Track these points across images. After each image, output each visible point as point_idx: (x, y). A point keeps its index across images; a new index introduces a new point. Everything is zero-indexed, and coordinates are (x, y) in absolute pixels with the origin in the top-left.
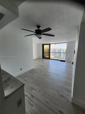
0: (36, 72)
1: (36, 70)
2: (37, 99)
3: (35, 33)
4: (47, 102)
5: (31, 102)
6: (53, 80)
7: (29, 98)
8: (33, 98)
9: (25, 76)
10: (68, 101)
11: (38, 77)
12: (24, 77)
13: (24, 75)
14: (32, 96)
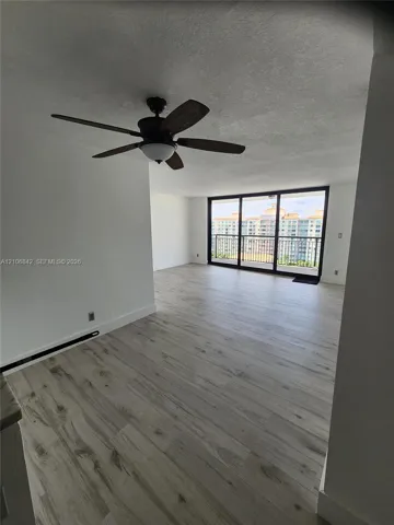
0: (163, 332)
1: (164, 322)
2: (137, 476)
3: (140, 139)
4: (182, 499)
5: (104, 492)
6: (240, 375)
7: (96, 466)
8: (119, 466)
9: (106, 351)
10: (298, 507)
11: (166, 356)
12: (103, 355)
13: (103, 342)
14: (116, 457)
